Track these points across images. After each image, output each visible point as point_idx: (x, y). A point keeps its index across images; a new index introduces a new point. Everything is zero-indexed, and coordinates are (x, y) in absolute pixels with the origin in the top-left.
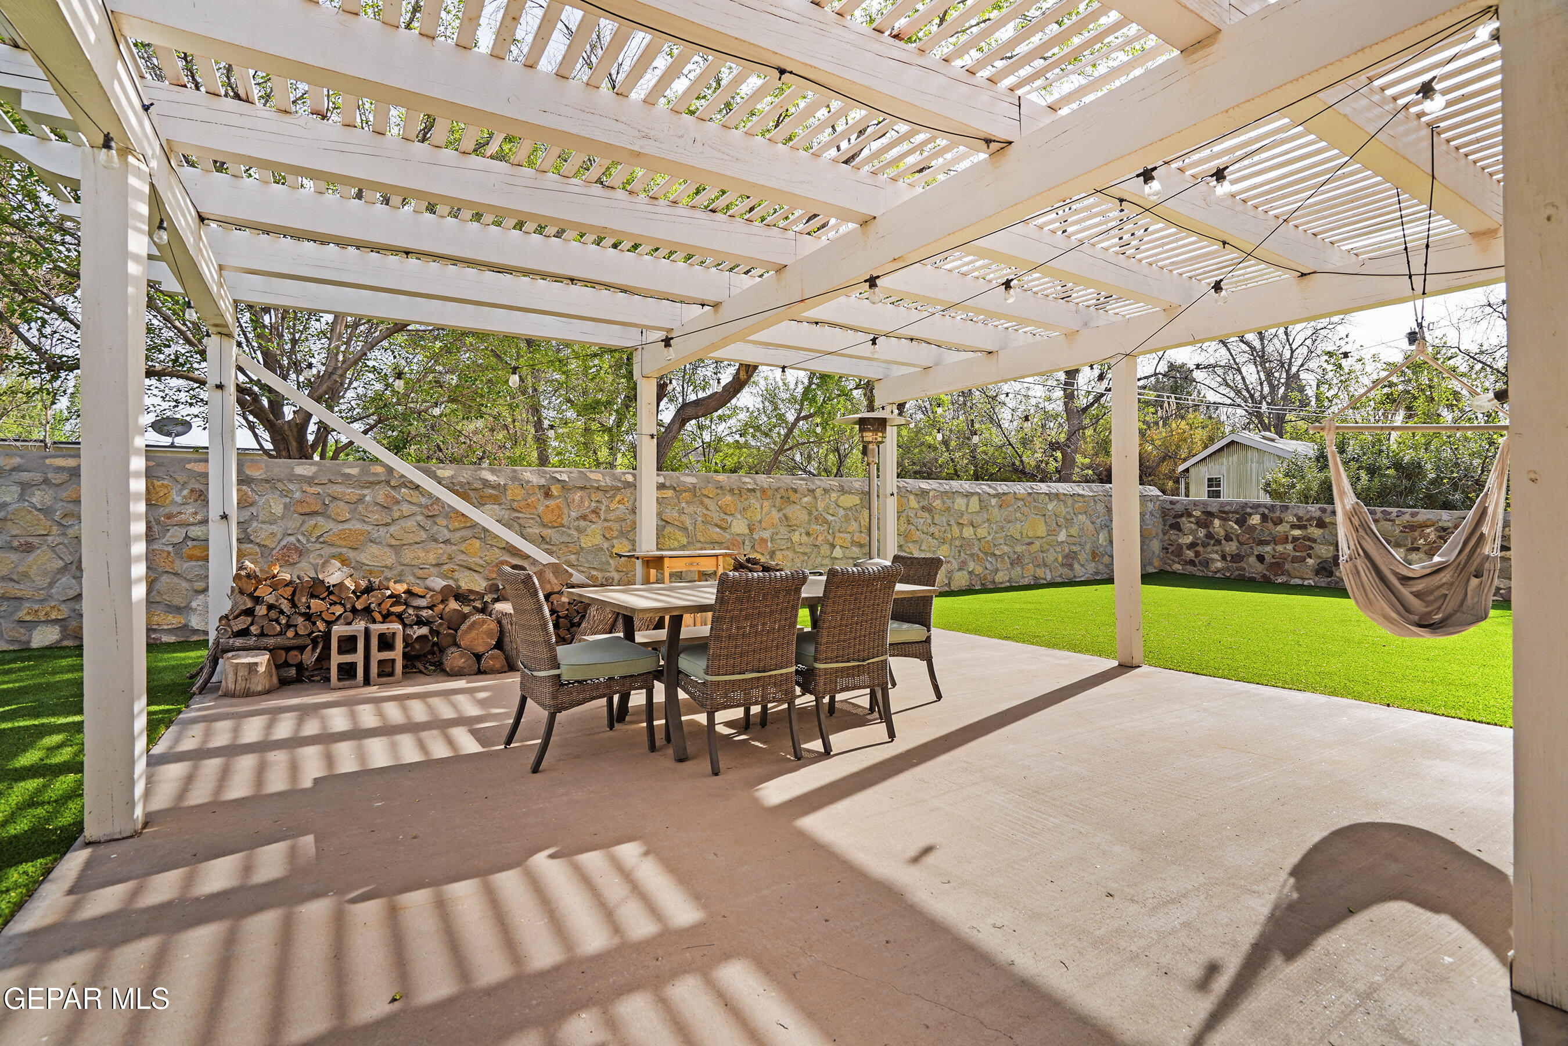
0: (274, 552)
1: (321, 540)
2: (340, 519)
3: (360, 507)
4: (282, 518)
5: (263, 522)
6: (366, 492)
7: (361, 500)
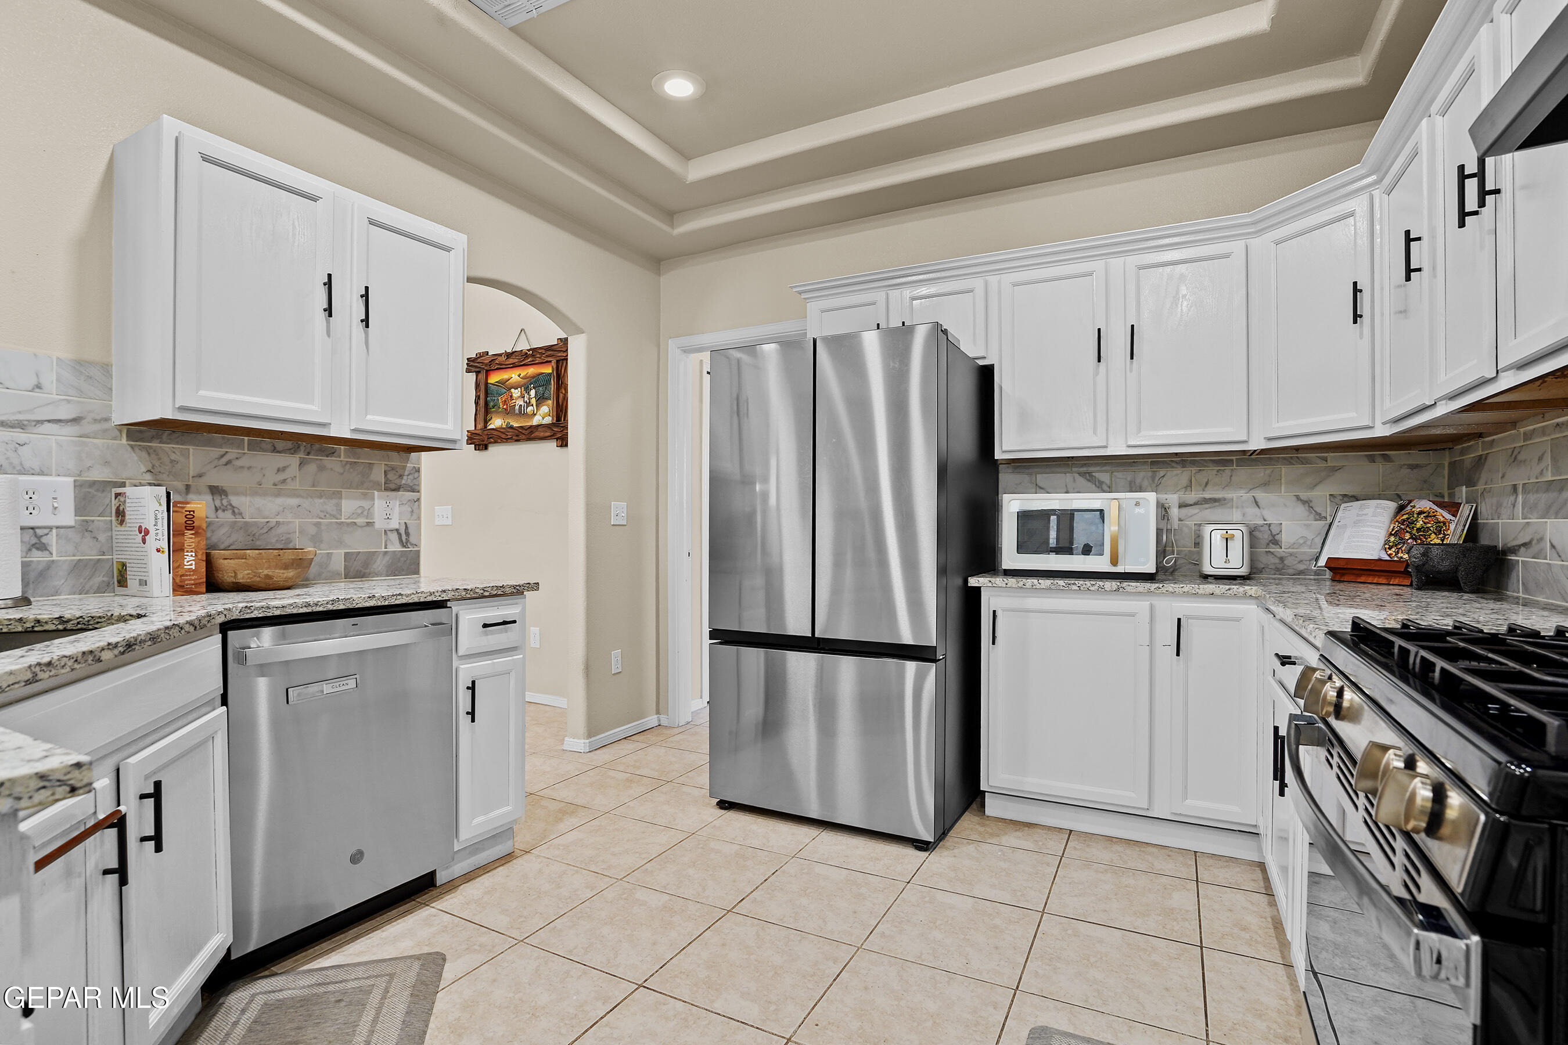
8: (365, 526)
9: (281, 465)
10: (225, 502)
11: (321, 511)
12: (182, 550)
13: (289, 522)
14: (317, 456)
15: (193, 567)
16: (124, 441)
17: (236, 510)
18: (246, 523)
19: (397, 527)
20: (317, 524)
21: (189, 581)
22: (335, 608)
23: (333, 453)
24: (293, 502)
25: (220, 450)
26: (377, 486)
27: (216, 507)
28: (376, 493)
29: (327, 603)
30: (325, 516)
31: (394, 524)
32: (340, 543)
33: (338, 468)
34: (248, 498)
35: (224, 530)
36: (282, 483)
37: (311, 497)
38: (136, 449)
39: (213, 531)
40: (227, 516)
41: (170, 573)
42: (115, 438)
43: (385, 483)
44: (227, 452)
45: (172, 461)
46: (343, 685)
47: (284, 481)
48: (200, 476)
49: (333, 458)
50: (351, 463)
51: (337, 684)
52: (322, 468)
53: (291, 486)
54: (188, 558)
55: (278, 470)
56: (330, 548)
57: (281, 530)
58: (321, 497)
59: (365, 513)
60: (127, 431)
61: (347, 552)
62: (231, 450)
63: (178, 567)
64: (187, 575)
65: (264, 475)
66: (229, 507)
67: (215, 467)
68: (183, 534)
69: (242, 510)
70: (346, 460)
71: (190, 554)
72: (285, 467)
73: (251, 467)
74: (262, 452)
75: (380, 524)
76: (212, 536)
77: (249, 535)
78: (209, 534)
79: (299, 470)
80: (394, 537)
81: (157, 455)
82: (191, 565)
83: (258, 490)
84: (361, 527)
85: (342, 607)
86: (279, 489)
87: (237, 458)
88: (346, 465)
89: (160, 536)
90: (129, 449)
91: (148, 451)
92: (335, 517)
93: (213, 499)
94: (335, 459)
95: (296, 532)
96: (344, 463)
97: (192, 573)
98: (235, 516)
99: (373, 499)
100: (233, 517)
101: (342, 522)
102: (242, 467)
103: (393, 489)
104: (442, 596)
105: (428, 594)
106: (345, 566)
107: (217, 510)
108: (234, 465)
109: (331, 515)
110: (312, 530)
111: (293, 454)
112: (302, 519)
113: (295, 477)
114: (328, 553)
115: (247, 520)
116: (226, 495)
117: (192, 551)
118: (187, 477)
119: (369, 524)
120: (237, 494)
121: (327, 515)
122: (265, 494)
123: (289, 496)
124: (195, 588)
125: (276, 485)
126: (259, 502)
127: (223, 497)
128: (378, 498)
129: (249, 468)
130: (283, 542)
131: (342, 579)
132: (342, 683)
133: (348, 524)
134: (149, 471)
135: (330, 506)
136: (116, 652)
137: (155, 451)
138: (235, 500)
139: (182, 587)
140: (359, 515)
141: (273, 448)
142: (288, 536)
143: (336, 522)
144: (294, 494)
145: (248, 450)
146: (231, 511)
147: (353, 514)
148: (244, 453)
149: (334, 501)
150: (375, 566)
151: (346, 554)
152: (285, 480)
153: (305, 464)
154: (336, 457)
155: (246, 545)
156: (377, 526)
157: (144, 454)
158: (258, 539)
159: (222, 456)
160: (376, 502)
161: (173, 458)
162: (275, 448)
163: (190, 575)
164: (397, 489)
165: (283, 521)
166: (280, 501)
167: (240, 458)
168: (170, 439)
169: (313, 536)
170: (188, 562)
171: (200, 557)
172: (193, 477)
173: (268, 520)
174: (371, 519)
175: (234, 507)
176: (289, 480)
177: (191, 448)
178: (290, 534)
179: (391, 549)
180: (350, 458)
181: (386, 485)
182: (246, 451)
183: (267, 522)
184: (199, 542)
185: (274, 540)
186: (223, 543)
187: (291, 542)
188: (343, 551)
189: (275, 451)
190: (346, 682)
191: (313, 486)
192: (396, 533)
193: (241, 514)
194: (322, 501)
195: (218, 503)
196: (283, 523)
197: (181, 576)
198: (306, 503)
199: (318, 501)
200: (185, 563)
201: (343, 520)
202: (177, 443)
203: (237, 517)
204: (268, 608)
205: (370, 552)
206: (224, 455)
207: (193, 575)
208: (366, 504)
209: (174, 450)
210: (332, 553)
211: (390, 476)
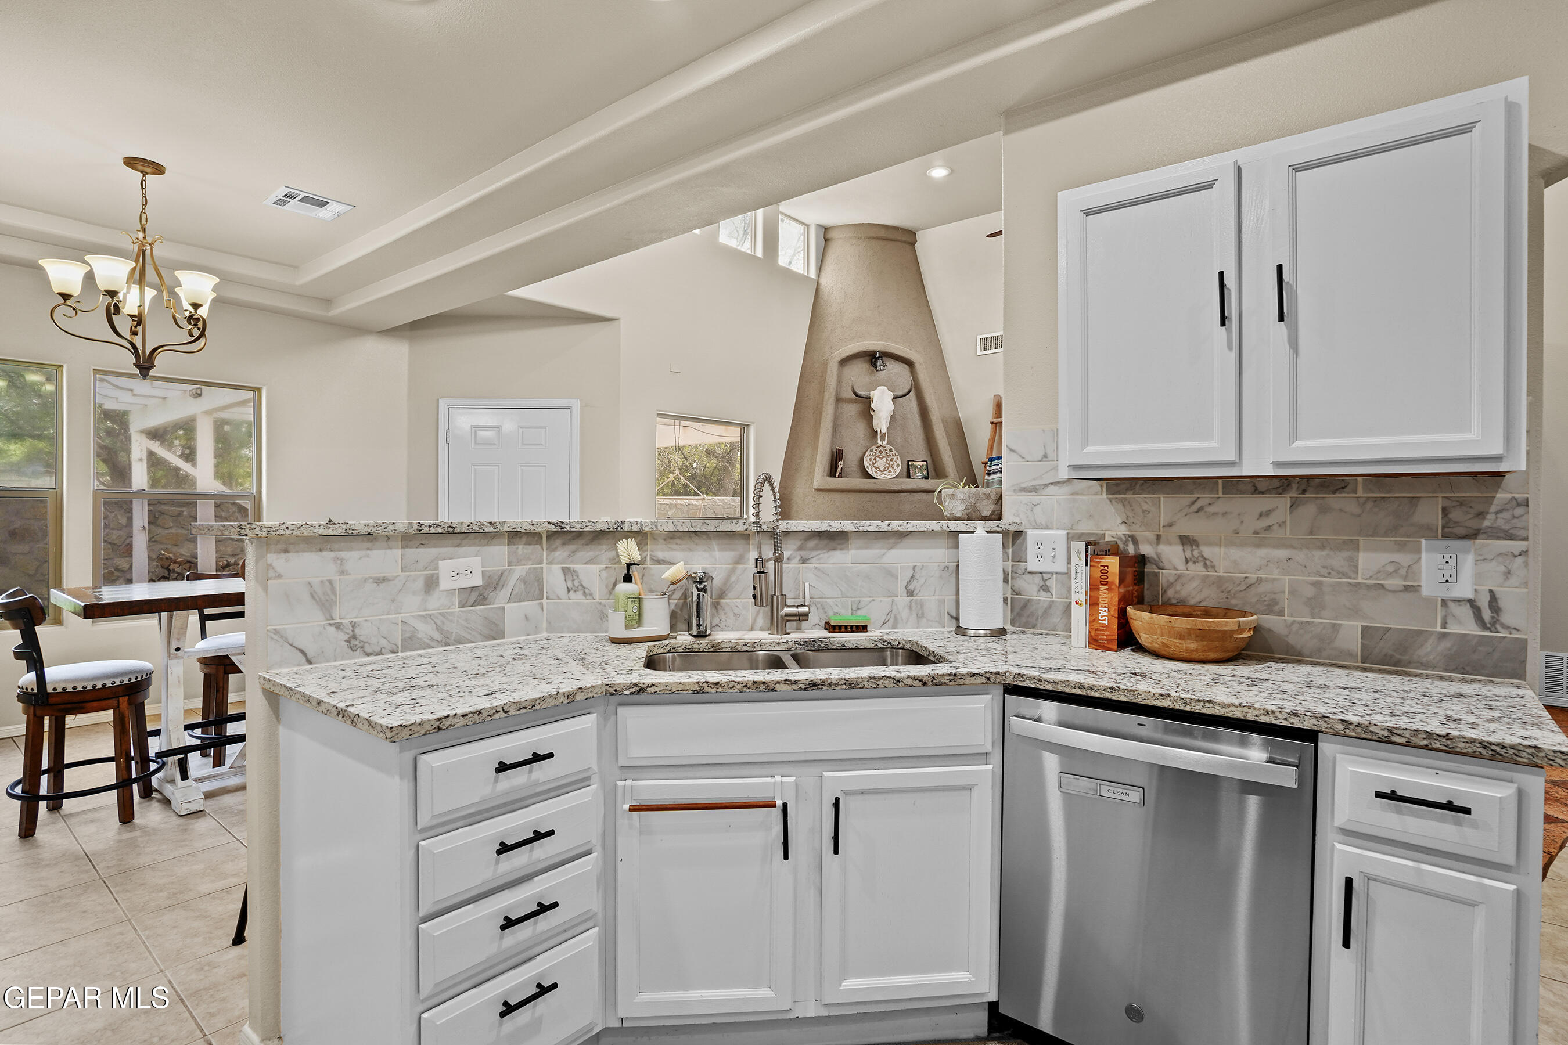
0: (121, 548)
1: (153, 540)
2: (166, 526)
3: (180, 519)
4: (126, 526)
5: (113, 529)
6: (184, 509)
7: (180, 514)
8: (1401, 591)
9: (1265, 509)
10: (1196, 553)
11: (1324, 567)
12: (1097, 604)
13: (1274, 579)
14: (1319, 493)
15: (1106, 623)
16: (1104, 496)
17: (1208, 563)
18: (1219, 577)
19: (1470, 595)
20: (1317, 584)
21: (1104, 635)
22: (1114, 698)
23: (1343, 488)
24: (1282, 553)
25: (1192, 496)
26: (1429, 533)
27: (1186, 558)
28: (1423, 541)
29: (1104, 690)
30: (1330, 573)
31: (1464, 589)
32: (1355, 612)
33: (1352, 507)
34: (1223, 549)
35: (1195, 584)
36: (1265, 530)
37: (1308, 548)
38: (1113, 501)
39: (1183, 585)
40: (1198, 569)
41: (1086, 625)
42: (1096, 494)
43: (1443, 527)
44: (1198, 498)
45: (1144, 511)
46: (1122, 793)
47: (1268, 528)
48: (1170, 525)
49: (1344, 495)
50: (1375, 500)
51: (1115, 790)
52: (1324, 510)
53: (1277, 533)
54: (1102, 613)
55: (1261, 515)
56: (1336, 618)
57: (1262, 588)
58: (1322, 547)
59: (1403, 572)
60: (1107, 485)
61: (1367, 626)
62: (1203, 496)
63: (1094, 620)
64: (1101, 630)
65: (1242, 522)
66: (1200, 559)
67: (1186, 515)
68: (1098, 589)
69: (1215, 563)
70: (1366, 495)
71: (1104, 609)
72: (1270, 510)
73: (1226, 513)
74: (1240, 494)
75: (1430, 586)
76: (1181, 589)
77: (1223, 592)
78: (1178, 588)
79: (1290, 513)
80: (1466, 611)
81: (1131, 506)
82: (1105, 620)
83: (1234, 539)
84: (1394, 592)
85: (1123, 698)
86: (1261, 538)
87: (1210, 504)
88: (1365, 503)
89: (1079, 589)
90: (1109, 502)
91: (1123, 502)
92: (1345, 575)
93: (1184, 550)
94: (1346, 495)
95: (1284, 592)
96: (1362, 500)
97: (1105, 629)
98: (1206, 569)
99: (1418, 551)
100: (1205, 570)
101: (1359, 583)
102: (1215, 514)
103: (1460, 536)
104: (1291, 720)
105: (1262, 712)
106: (1363, 645)
107: (1187, 561)
108: (1206, 512)
109: (1338, 572)
110: (1309, 592)
111: (1281, 494)
112: (1294, 576)
113: (1284, 522)
114: (1334, 624)
115: (1221, 574)
116: (1198, 546)
117: (1105, 607)
118: (1158, 527)
119: (1407, 588)
120: (1210, 544)
121: (1332, 573)
122: (1242, 545)
123: (1276, 546)
124: (1108, 643)
125: (1258, 533)
126: (1236, 553)
127: (1194, 547)
128: (1427, 550)
129: (1225, 514)
130: (1266, 603)
131: (1357, 662)
132: (1121, 791)
133: (1369, 587)
134: (1124, 522)
135: (1338, 560)
136: (795, 687)
137: (1129, 502)
138: (1207, 551)
139: (1096, 641)
140: (1389, 575)
141: (1253, 489)
142: (1273, 596)
143: (1349, 583)
144: (1281, 544)
145: (1223, 494)
146: (1202, 563)
147: (1379, 572)
148: (1219, 498)
149: (1346, 554)
150: (1421, 652)
151: (1365, 630)
152: (1270, 526)
153: (1299, 505)
154: (1348, 493)
155: (1219, 603)
156: (1425, 592)
157: (1120, 506)
158: (1234, 598)
159: (1193, 503)
160: (1424, 555)
161: (1144, 508)
162: (1256, 489)
163: (1103, 631)
164: (1473, 535)
165: (1267, 578)
166: (1263, 552)
167: (1213, 503)
168: (1142, 489)
169: (1309, 599)
170: (1102, 617)
171: (1112, 613)
172: (1164, 526)
173: (1245, 575)
174: (1415, 581)
175: (1205, 559)
176: (1275, 527)
177: (1162, 497)
178: (1275, 593)
179: (1454, 629)
180: (1373, 492)
181: (1446, 530)
182: (1220, 495)
183: (1246, 578)
184: (1112, 598)
185: (1254, 600)
186: (1193, 598)
187: (1277, 603)
188: (1359, 624)
189: (1257, 492)
190: (1128, 792)
191: (1311, 533)
192: (1468, 605)
193: (1213, 567)
194: (1324, 553)
195: (1188, 555)
196: (1267, 580)
197: (1097, 630)
198: (1300, 556)
199: (1318, 554)
200: (1100, 618)
201: (1360, 580)
202: (1149, 493)
203: (1209, 570)
204: (1040, 680)
205: (1410, 630)
206: (1196, 501)
207: (1106, 631)
208: (1404, 559)
209: (1146, 500)
210: (1341, 624)
211: (1456, 515)
